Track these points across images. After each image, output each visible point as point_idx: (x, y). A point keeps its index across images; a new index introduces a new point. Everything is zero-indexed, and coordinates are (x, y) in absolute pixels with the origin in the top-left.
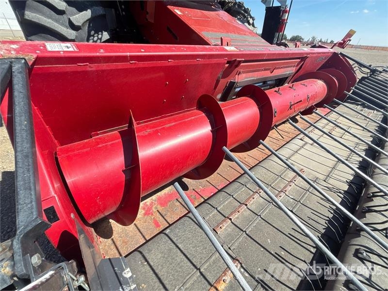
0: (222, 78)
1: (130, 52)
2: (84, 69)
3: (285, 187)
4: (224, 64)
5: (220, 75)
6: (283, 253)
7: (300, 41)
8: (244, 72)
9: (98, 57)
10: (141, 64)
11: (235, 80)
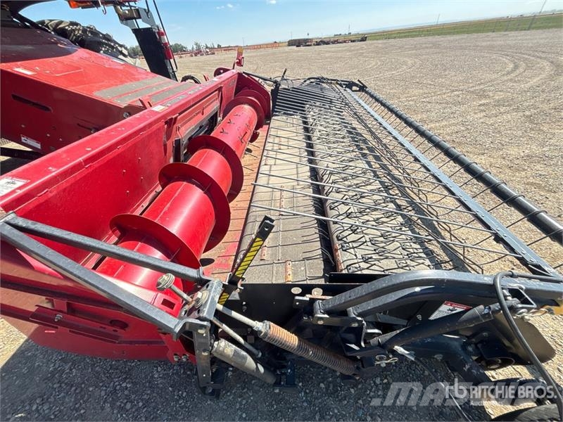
0: (168, 140)
1: (80, 157)
2: (45, 199)
3: (280, 204)
4: (163, 126)
5: (164, 138)
6: (305, 238)
7: (184, 51)
8: (182, 126)
9: (55, 177)
10: (96, 164)
11: (178, 137)
